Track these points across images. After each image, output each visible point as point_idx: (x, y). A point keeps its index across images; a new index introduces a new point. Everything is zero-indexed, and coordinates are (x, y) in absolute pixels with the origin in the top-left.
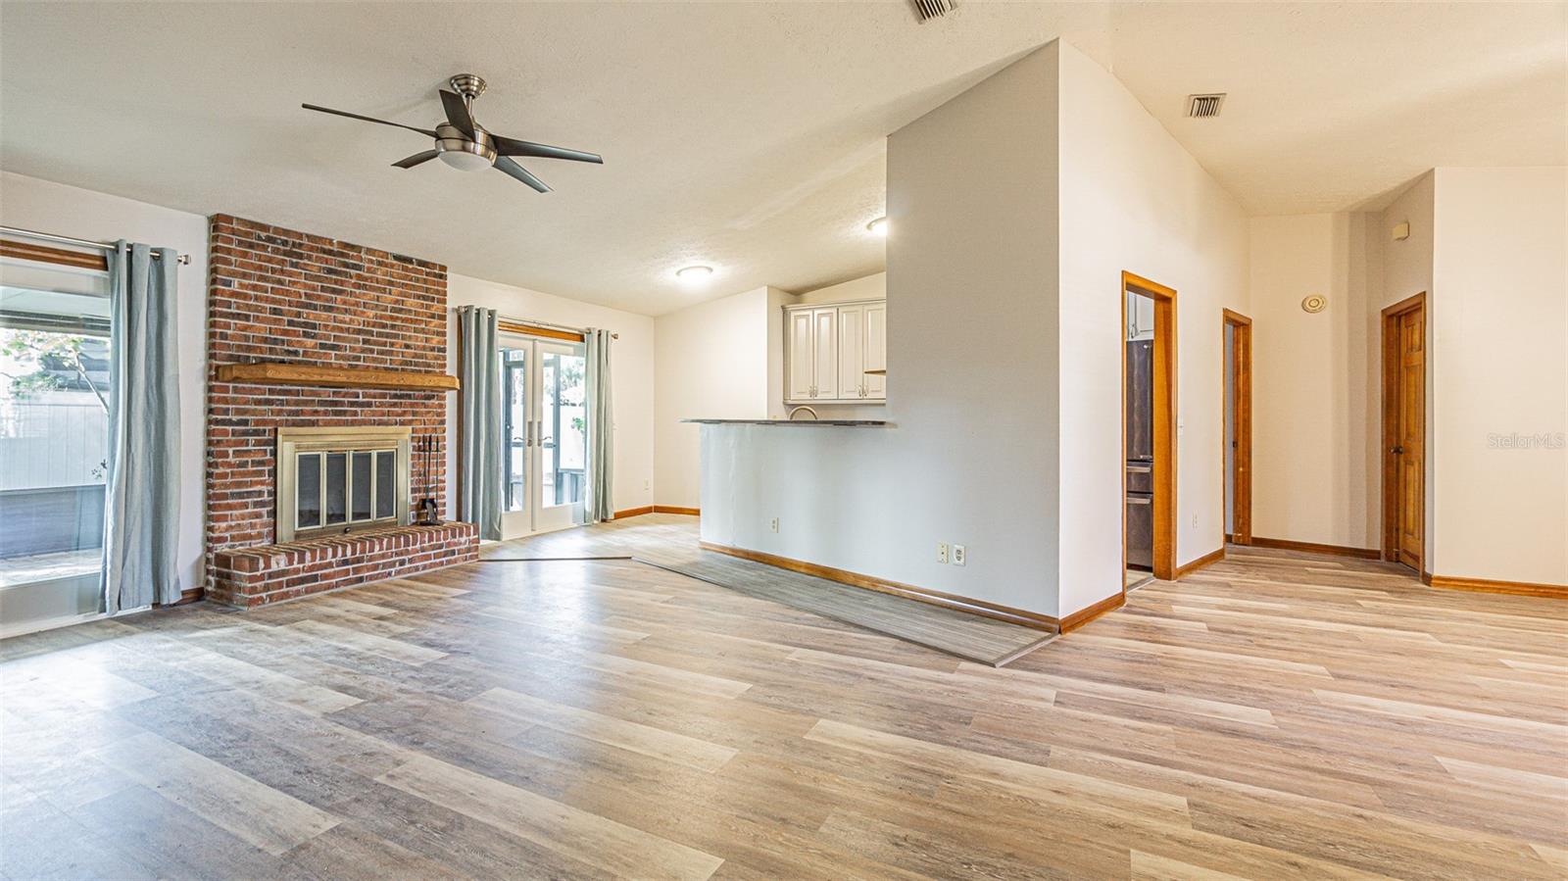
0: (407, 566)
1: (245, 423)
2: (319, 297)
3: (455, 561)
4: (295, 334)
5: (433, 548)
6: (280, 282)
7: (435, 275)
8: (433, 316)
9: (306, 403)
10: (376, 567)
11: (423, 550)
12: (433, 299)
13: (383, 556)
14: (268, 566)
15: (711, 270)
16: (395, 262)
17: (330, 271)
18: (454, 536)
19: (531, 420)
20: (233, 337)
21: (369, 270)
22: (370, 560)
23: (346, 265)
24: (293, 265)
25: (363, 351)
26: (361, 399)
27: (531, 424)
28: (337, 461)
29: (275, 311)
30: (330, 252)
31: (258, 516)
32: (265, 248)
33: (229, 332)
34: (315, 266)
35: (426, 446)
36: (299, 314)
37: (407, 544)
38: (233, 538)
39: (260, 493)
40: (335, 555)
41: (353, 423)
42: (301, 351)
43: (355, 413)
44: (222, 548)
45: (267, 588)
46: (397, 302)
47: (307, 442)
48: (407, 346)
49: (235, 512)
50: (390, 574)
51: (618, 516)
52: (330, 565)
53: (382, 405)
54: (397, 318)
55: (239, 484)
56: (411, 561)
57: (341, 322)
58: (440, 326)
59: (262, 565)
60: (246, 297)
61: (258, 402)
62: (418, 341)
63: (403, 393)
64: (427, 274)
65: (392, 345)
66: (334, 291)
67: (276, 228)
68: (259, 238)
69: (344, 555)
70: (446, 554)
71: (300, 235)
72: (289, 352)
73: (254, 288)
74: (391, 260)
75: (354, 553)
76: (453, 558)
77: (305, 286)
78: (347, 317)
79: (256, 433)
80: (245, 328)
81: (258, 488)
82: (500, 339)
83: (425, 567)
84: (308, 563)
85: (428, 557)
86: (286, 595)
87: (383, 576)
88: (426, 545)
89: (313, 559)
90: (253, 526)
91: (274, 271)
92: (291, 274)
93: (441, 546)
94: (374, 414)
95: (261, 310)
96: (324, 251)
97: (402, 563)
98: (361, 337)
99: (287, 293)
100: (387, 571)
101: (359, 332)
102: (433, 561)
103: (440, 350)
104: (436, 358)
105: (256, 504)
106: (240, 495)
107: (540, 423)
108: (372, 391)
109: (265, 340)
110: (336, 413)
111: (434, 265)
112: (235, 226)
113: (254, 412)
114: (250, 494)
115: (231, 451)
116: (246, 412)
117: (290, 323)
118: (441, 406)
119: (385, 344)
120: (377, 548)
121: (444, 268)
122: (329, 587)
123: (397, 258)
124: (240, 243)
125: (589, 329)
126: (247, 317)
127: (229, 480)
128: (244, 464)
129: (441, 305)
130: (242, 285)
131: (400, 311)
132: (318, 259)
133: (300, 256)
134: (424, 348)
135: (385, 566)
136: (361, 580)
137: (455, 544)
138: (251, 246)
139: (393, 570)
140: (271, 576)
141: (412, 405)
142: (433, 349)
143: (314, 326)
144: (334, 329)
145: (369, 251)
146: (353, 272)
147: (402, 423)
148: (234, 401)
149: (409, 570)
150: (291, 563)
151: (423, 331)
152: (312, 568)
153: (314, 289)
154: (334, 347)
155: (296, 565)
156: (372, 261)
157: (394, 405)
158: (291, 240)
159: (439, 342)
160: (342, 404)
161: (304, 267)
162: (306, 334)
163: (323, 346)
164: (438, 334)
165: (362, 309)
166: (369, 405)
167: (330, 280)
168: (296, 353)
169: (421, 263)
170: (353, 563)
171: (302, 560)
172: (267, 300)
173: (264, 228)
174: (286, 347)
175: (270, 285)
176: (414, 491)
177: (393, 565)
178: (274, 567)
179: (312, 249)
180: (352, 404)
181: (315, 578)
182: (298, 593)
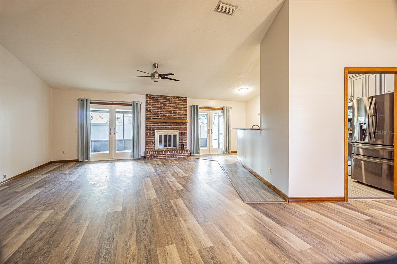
0: (175, 157)
1: (150, 129)
2: (162, 106)
3: (185, 157)
4: (158, 113)
5: (180, 154)
6: (156, 104)
7: (185, 99)
8: (184, 108)
9: (160, 125)
10: (169, 156)
11: (178, 154)
12: (184, 104)
13: (170, 154)
14: (150, 153)
15: (248, 89)
16: (176, 98)
17: (164, 101)
18: (185, 152)
19: (209, 128)
20: (149, 115)
21: (171, 100)
22: (167, 155)
23: (167, 100)
24: (158, 101)
25: (170, 115)
26: (170, 125)
27: (209, 129)
28: (165, 136)
29: (155, 110)
30: (164, 98)
31: (153, 145)
32: (153, 99)
33: (148, 114)
34: (162, 101)
35: (183, 134)
36: (159, 110)
37: (175, 152)
38: (149, 148)
39: (153, 141)
40: (161, 153)
41: (168, 129)
42: (159, 116)
43: (169, 127)
44: (147, 150)
45: (150, 157)
46: (177, 106)
47: (160, 132)
48: (179, 114)
49: (149, 144)
50: (171, 158)
51: (232, 152)
52: (160, 155)
53: (174, 126)
54: (177, 109)
55: (150, 139)
56: (175, 156)
57: (167, 110)
58: (186, 109)
59: (149, 153)
60: (150, 108)
61: (152, 125)
62: (182, 113)
63: (178, 123)
64: (183, 99)
65: (176, 114)
66: (165, 105)
67: (155, 95)
68: (152, 97)
69: (163, 153)
70: (183, 155)
71: (159, 96)
72: (157, 117)
73: (152, 106)
74: (175, 98)
75: (164, 153)
76: (184, 156)
77: (160, 105)
78: (167, 109)
79: (152, 131)
80: (150, 113)
81: (152, 140)
82: (199, 111)
83: (178, 157)
84: (156, 154)
85: (179, 156)
86: (153, 159)
87: (170, 158)
88: (179, 153)
89: (157, 153)
90: (152, 147)
91: (155, 103)
92: (157, 103)
93: (182, 154)
94: (172, 127)
95: (153, 110)
96: (163, 98)
97: (174, 156)
98: (170, 113)
99: (157, 106)
100: (171, 157)
101: (169, 112)
102: (180, 156)
103: (186, 114)
104: (185, 116)
105: (152, 143)
106: (150, 141)
107: (212, 129)
108: (172, 123)
109: (153, 115)
110: (165, 127)
111: (184, 97)
112: (149, 96)
113: (152, 127)
114: (151, 141)
115: (148, 134)
116: (150, 127)
117: (158, 111)
118: (186, 126)
119: (174, 114)
120: (169, 152)
121: (186, 98)
122: (160, 158)
123: (177, 97)
124: (149, 99)
125: (224, 107)
126: (151, 111)
127: (148, 138)
128: (150, 136)
129: (186, 105)
130: (150, 106)
131: (177, 107)
132: (162, 99)
133: (159, 99)
134: (182, 114)
135: (170, 156)
136: (166, 158)
137: (185, 154)
138: (151, 99)
139: (172, 157)
140: (150, 155)
141: (180, 126)
142: (184, 114)
143: (161, 112)
144: (165, 112)
145: (171, 97)
146: (168, 101)
147: (178, 129)
148: (149, 125)
149: (175, 158)
150: (153, 153)
151: (182, 111)
152: (157, 155)
153: (161, 105)
154: (165, 115)
155: (154, 154)
156: (172, 98)
157: (177, 126)
158: (157, 97)
159: (185, 113)
160: (167, 126)
161: (160, 101)
162: (160, 113)
163: (163, 115)
164: (186, 111)
165: (170, 108)
166: (171, 126)
167: (164, 103)
168: (158, 117)
169: (182, 97)
170: (164, 155)
171: (155, 153)
172: (154, 108)
173: (153, 95)
174: (157, 116)
175: (154, 105)
176: (180, 142)
177: (172, 156)
178: (151, 154)
179: (161, 98)
180: (168, 126)
181: (157, 157)
182: (155, 159)
